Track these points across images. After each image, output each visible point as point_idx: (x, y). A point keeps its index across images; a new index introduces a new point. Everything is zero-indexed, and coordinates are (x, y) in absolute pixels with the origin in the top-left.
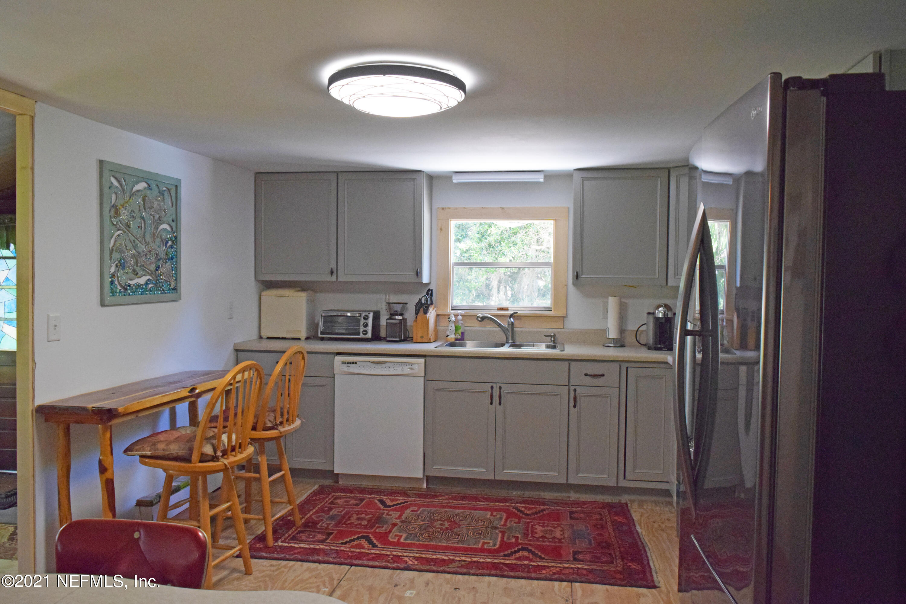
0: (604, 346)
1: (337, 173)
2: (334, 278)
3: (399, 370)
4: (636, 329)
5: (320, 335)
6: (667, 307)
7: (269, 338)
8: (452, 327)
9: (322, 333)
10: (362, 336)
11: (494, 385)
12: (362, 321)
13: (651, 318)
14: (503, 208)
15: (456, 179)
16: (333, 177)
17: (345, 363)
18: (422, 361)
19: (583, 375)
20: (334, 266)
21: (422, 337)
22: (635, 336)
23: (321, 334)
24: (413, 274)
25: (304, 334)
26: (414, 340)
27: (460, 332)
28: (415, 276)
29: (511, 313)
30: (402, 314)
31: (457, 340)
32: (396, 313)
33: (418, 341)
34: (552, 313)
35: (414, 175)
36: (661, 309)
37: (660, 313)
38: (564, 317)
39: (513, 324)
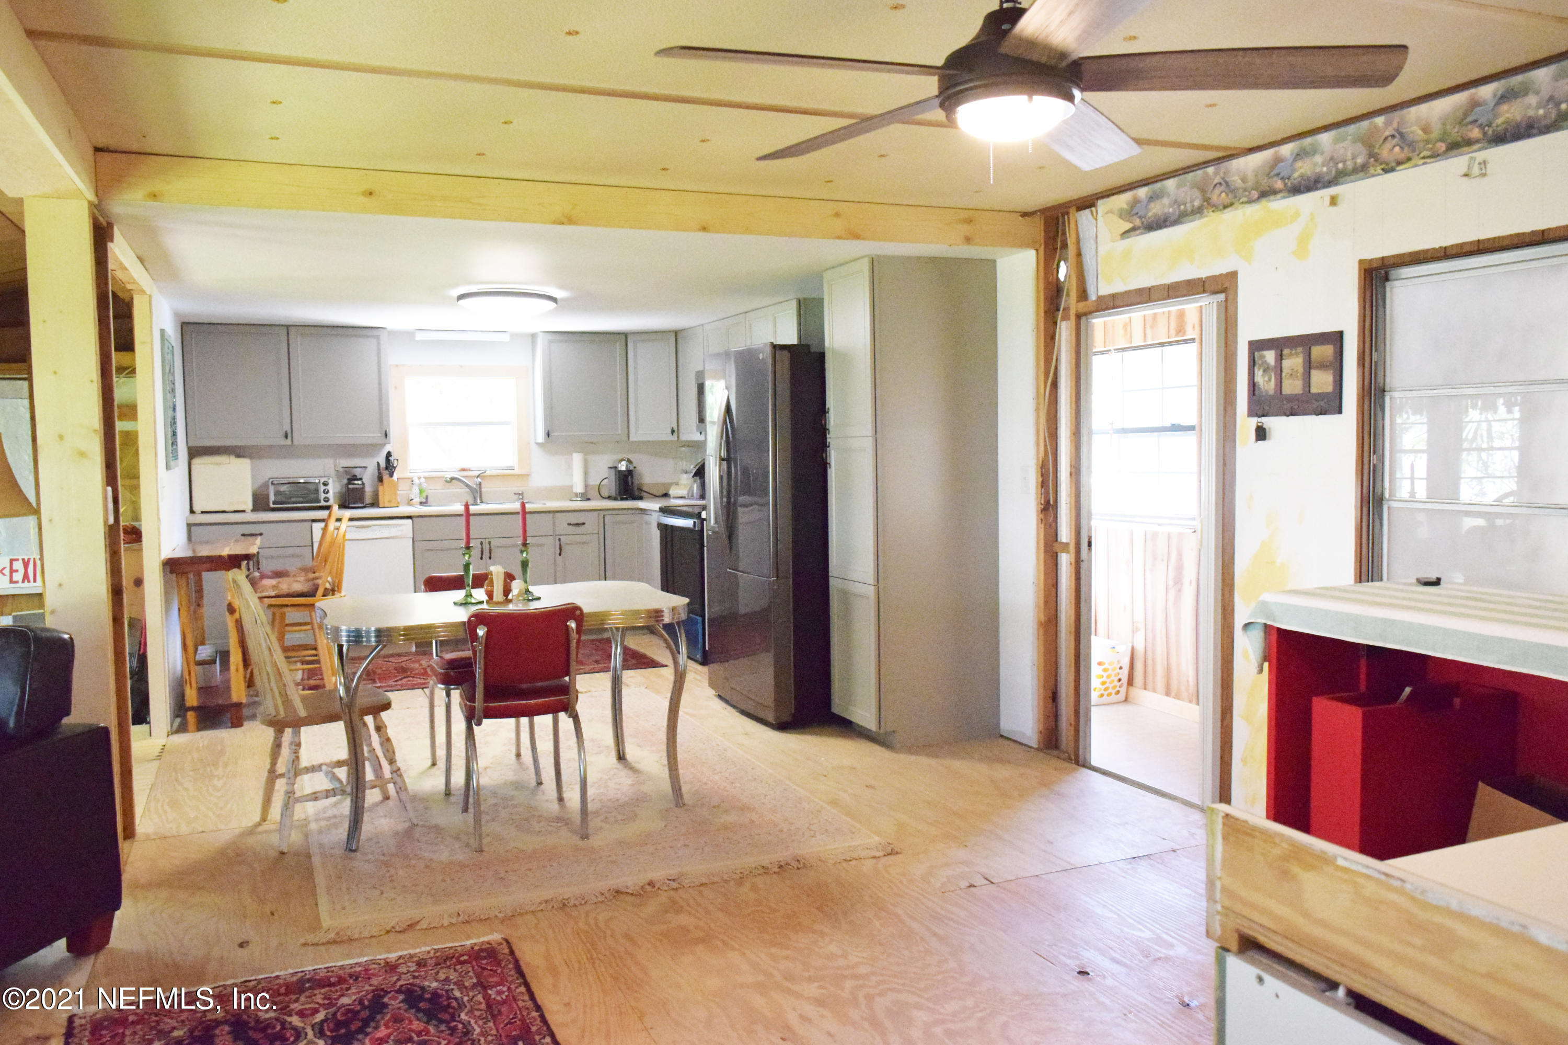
0: (571, 500)
1: (288, 327)
2: (289, 442)
3: (385, 533)
4: (599, 483)
5: (272, 506)
6: (629, 461)
7: (203, 512)
8: (416, 490)
10: (323, 503)
11: (483, 541)
12: (322, 488)
13: (613, 471)
14: (461, 366)
15: (419, 336)
16: (283, 331)
18: (409, 521)
19: (567, 524)
20: (288, 428)
21: (390, 501)
23: (273, 504)
24: (379, 435)
25: (249, 506)
26: (381, 506)
27: (424, 495)
28: (384, 437)
29: (477, 473)
30: (361, 479)
31: (421, 503)
32: (355, 478)
33: (386, 505)
34: (517, 471)
35: (375, 332)
36: (624, 463)
37: (623, 467)
38: (528, 475)
39: (480, 484)
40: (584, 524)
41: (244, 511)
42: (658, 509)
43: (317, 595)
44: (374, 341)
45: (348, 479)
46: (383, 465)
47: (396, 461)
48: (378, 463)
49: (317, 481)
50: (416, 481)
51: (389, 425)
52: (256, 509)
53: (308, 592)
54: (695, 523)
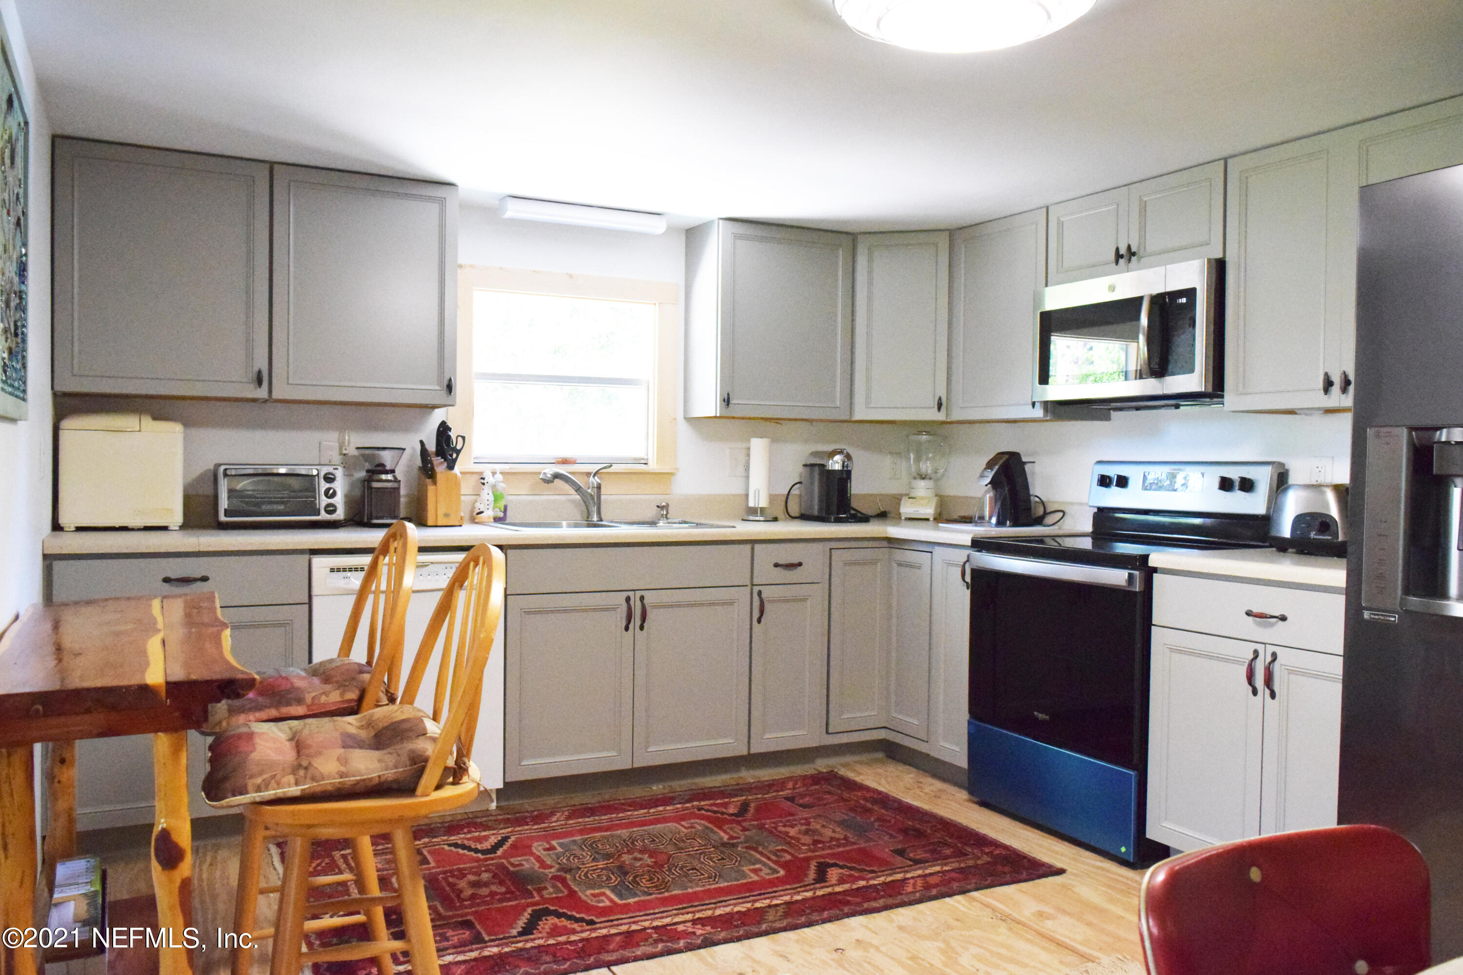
0: (743, 520)
1: (272, 165)
2: (263, 392)
4: (786, 492)
5: (222, 518)
6: (850, 456)
8: (487, 495)
9: (227, 513)
10: (324, 516)
11: (632, 594)
12: (324, 486)
13: (816, 472)
14: (571, 276)
15: (514, 210)
16: (263, 173)
17: (339, 570)
19: (772, 565)
20: (263, 364)
21: (447, 515)
22: (783, 503)
23: (226, 515)
24: (438, 388)
25: (176, 518)
26: (430, 523)
27: (501, 504)
28: (444, 393)
29: (594, 468)
30: (392, 471)
31: (497, 520)
32: (379, 469)
33: (439, 524)
34: (653, 466)
35: (439, 192)
36: (838, 458)
37: (836, 464)
38: (672, 474)
39: (599, 487)
40: (800, 564)
41: (165, 528)
42: (969, 544)
43: (420, 790)
44: (434, 207)
45: (368, 471)
46: (432, 447)
47: (460, 440)
48: (422, 442)
49: (315, 472)
50: (489, 479)
51: (454, 370)
52: (188, 524)
53: (396, 781)
54: (1131, 576)
